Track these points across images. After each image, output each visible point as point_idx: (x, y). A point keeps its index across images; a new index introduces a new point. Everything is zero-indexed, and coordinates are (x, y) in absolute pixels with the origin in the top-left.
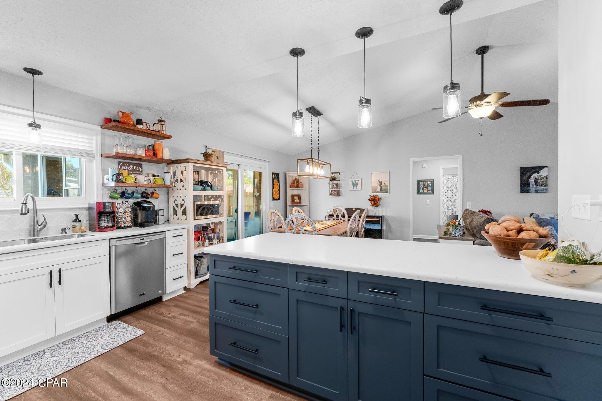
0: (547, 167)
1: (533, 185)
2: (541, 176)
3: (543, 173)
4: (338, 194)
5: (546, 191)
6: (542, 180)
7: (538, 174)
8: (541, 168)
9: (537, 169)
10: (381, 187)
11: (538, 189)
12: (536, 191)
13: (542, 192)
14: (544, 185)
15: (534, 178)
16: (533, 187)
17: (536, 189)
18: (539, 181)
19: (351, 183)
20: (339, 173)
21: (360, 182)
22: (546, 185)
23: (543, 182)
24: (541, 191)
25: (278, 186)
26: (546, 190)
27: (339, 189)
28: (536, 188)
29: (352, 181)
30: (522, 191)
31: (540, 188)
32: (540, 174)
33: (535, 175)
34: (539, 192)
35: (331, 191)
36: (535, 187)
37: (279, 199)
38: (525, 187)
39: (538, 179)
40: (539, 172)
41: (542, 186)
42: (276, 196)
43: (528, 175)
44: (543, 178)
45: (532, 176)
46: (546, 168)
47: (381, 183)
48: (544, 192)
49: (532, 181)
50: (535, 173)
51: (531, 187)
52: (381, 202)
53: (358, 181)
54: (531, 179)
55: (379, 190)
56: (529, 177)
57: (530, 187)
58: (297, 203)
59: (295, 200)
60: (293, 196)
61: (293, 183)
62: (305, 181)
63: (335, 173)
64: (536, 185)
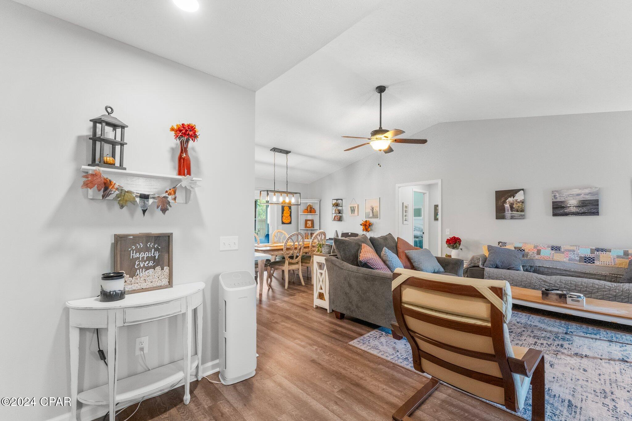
0: (523, 190)
2: (516, 200)
3: (519, 197)
4: (340, 219)
5: (522, 217)
6: (518, 205)
7: (513, 198)
8: (516, 191)
9: (513, 193)
10: (373, 212)
11: (514, 215)
12: (512, 218)
14: (519, 210)
15: (509, 202)
16: (508, 213)
17: (512, 215)
18: (514, 206)
19: (350, 209)
20: (342, 200)
21: (356, 208)
22: (522, 211)
23: (519, 207)
24: (517, 217)
25: (289, 212)
26: (524, 215)
27: (341, 215)
28: (511, 214)
29: (351, 207)
30: (497, 218)
31: (515, 214)
32: (515, 198)
33: (511, 200)
34: (514, 219)
35: (335, 216)
36: (510, 212)
37: (290, 223)
38: (500, 214)
39: (513, 204)
40: (515, 196)
41: (517, 211)
42: (287, 220)
43: (503, 199)
44: (519, 202)
45: (507, 200)
46: (522, 192)
47: (373, 208)
49: (507, 206)
50: (510, 197)
51: (506, 212)
52: (373, 227)
54: (506, 204)
55: (371, 215)
56: (505, 202)
58: (309, 227)
59: (308, 225)
60: (306, 221)
61: (306, 209)
62: (317, 208)
63: (337, 200)
64: (512, 211)
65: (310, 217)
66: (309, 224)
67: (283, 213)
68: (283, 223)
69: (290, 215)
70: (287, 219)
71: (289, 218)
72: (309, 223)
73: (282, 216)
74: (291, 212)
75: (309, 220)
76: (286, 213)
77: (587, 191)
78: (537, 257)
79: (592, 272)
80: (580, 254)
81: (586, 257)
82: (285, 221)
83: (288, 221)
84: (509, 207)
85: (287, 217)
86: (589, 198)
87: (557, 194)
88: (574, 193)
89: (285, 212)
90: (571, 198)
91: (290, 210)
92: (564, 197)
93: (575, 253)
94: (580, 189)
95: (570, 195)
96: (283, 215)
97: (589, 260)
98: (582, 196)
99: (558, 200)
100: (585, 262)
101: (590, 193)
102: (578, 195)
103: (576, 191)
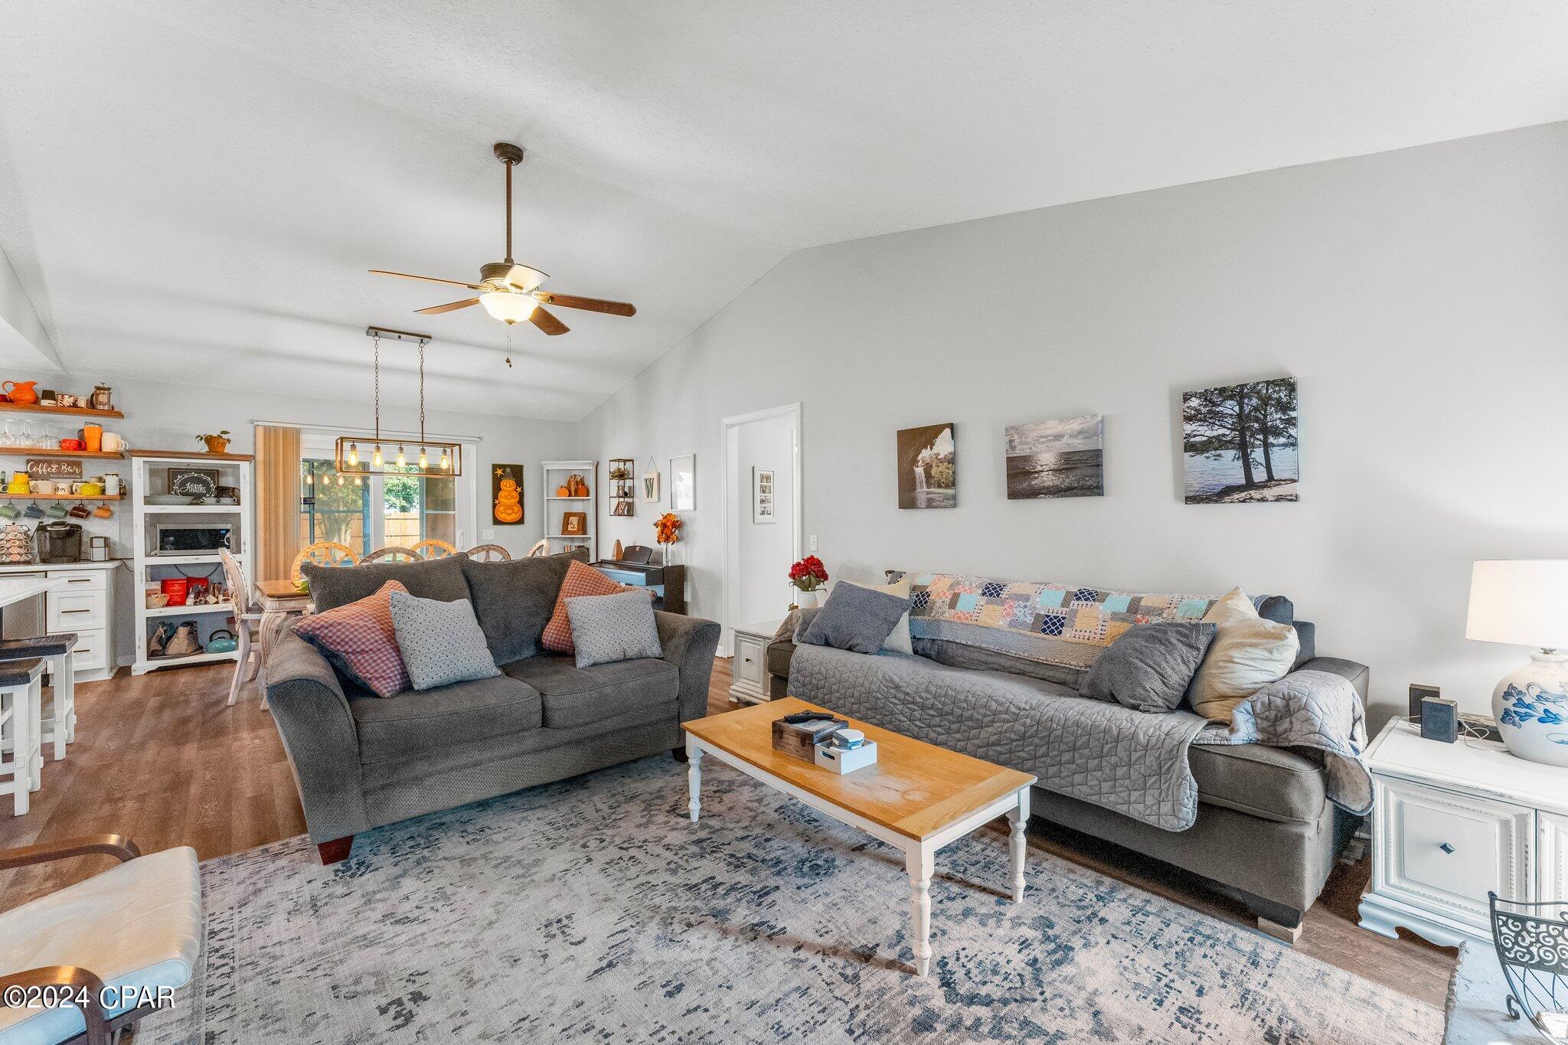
0: (950, 425)
1: (921, 483)
2: (937, 456)
3: (943, 445)
5: (953, 502)
6: (940, 469)
7: (932, 449)
8: (937, 430)
9: (930, 435)
12: (930, 504)
13: (940, 507)
14: (945, 483)
15: (923, 462)
16: (922, 492)
17: (930, 496)
18: (933, 472)
19: (645, 484)
20: (633, 461)
21: (655, 481)
22: (952, 484)
23: (942, 473)
25: (515, 494)
26: (954, 497)
27: (629, 500)
28: (928, 493)
29: (647, 481)
30: (902, 505)
32: (936, 450)
33: (925, 454)
37: (521, 521)
38: (907, 493)
39: (931, 466)
40: (934, 445)
41: (939, 486)
42: (509, 514)
43: (912, 454)
44: (941, 461)
45: (919, 458)
46: (948, 432)
48: (944, 507)
49: (919, 471)
50: (926, 446)
52: (684, 532)
53: (653, 479)
56: (915, 460)
57: (915, 489)
58: (573, 533)
59: (570, 526)
60: (567, 516)
61: (565, 485)
62: (590, 483)
63: (625, 461)
64: (929, 485)
65: (578, 507)
66: (572, 523)
67: (495, 497)
68: (497, 522)
69: (521, 502)
70: (510, 511)
71: (517, 508)
72: (574, 520)
73: (494, 506)
74: (521, 495)
75: (575, 514)
76: (505, 497)
77: (1075, 426)
78: (949, 614)
79: (1051, 660)
80: (1038, 606)
81: (1048, 616)
82: (502, 516)
83: (515, 517)
84: (923, 475)
85: (510, 507)
86: (1080, 444)
87: (1016, 437)
88: (1049, 432)
89: (501, 494)
90: (1043, 447)
91: (519, 490)
92: (1029, 444)
93: (1028, 604)
94: (1061, 421)
95: (1042, 437)
96: (497, 502)
97: (1051, 625)
98: (1065, 440)
99: (1018, 453)
100: (1044, 631)
101: (1081, 432)
102: (1058, 437)
103: (1053, 427)
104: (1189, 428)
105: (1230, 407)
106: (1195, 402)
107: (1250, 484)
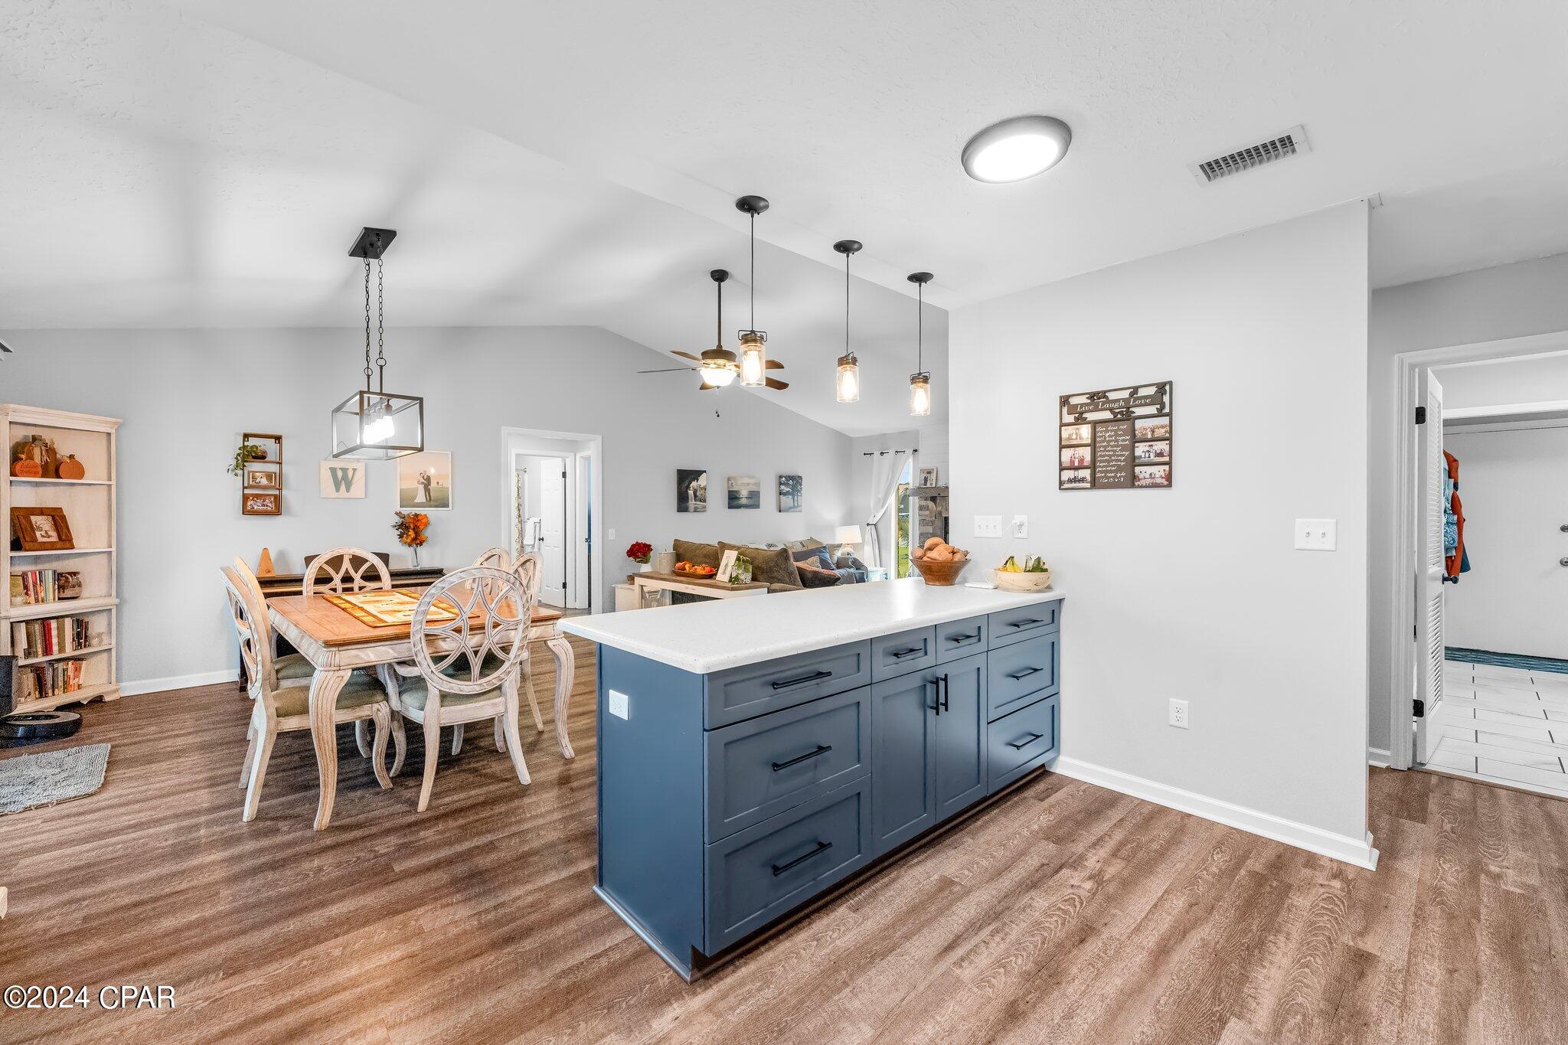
0: (705, 472)
3: (702, 481)
4: (277, 508)
10: (427, 490)
12: (696, 510)
19: (326, 475)
20: (278, 438)
21: (360, 474)
22: (705, 501)
26: (705, 507)
27: (278, 492)
29: (333, 471)
33: (694, 484)
35: (245, 497)
38: (682, 504)
41: (701, 501)
47: (428, 479)
49: (691, 492)
52: (427, 533)
53: (355, 470)
55: (421, 498)
56: (688, 487)
57: (688, 502)
60: (20, 515)
62: (91, 454)
63: (255, 437)
64: (695, 500)
65: (42, 497)
77: (752, 481)
86: (754, 488)
87: (731, 482)
88: (745, 482)
90: (743, 488)
92: (736, 485)
94: (748, 478)
95: (741, 483)
98: (751, 486)
99: (733, 488)
102: (748, 484)
103: (746, 480)
104: (783, 487)
105: (791, 482)
106: (784, 479)
107: (794, 507)
